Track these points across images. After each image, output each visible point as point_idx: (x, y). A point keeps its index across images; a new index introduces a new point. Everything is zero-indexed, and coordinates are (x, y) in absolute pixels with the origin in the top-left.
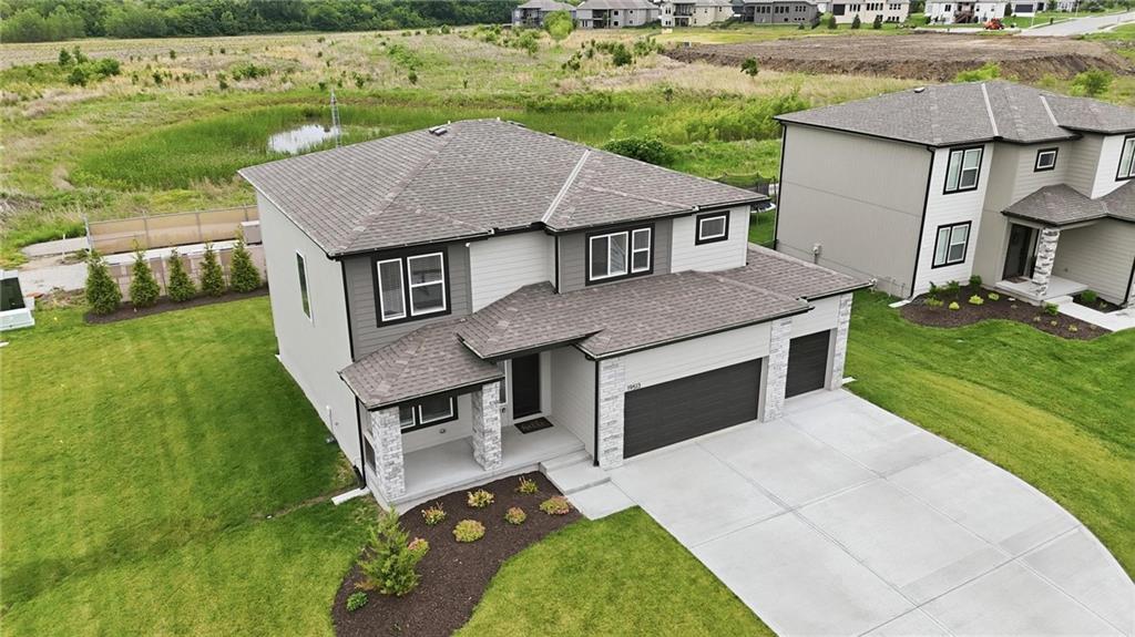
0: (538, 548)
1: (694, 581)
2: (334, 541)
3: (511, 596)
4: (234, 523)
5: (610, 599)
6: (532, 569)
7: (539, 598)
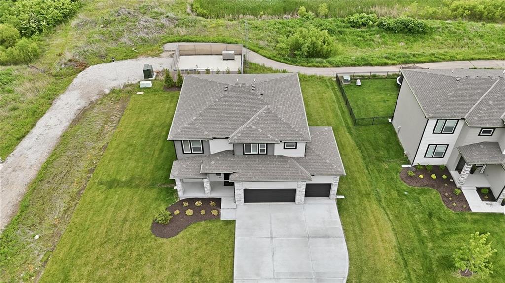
0: (203, 223)
1: (228, 248)
2: (167, 201)
3: (188, 233)
4: (152, 186)
5: (206, 244)
6: (196, 229)
7: (192, 237)
